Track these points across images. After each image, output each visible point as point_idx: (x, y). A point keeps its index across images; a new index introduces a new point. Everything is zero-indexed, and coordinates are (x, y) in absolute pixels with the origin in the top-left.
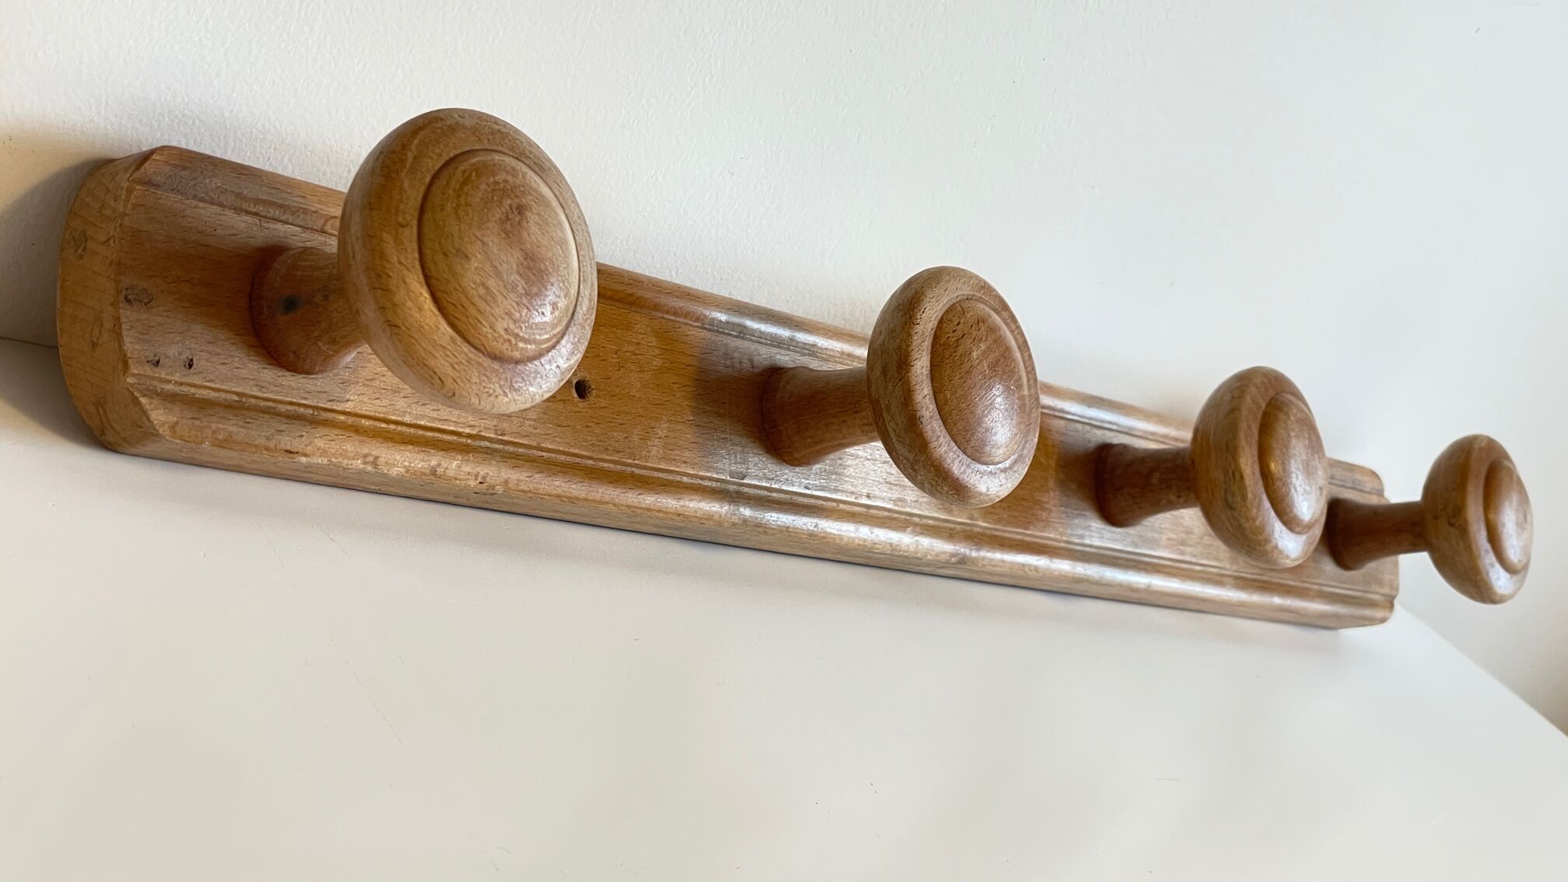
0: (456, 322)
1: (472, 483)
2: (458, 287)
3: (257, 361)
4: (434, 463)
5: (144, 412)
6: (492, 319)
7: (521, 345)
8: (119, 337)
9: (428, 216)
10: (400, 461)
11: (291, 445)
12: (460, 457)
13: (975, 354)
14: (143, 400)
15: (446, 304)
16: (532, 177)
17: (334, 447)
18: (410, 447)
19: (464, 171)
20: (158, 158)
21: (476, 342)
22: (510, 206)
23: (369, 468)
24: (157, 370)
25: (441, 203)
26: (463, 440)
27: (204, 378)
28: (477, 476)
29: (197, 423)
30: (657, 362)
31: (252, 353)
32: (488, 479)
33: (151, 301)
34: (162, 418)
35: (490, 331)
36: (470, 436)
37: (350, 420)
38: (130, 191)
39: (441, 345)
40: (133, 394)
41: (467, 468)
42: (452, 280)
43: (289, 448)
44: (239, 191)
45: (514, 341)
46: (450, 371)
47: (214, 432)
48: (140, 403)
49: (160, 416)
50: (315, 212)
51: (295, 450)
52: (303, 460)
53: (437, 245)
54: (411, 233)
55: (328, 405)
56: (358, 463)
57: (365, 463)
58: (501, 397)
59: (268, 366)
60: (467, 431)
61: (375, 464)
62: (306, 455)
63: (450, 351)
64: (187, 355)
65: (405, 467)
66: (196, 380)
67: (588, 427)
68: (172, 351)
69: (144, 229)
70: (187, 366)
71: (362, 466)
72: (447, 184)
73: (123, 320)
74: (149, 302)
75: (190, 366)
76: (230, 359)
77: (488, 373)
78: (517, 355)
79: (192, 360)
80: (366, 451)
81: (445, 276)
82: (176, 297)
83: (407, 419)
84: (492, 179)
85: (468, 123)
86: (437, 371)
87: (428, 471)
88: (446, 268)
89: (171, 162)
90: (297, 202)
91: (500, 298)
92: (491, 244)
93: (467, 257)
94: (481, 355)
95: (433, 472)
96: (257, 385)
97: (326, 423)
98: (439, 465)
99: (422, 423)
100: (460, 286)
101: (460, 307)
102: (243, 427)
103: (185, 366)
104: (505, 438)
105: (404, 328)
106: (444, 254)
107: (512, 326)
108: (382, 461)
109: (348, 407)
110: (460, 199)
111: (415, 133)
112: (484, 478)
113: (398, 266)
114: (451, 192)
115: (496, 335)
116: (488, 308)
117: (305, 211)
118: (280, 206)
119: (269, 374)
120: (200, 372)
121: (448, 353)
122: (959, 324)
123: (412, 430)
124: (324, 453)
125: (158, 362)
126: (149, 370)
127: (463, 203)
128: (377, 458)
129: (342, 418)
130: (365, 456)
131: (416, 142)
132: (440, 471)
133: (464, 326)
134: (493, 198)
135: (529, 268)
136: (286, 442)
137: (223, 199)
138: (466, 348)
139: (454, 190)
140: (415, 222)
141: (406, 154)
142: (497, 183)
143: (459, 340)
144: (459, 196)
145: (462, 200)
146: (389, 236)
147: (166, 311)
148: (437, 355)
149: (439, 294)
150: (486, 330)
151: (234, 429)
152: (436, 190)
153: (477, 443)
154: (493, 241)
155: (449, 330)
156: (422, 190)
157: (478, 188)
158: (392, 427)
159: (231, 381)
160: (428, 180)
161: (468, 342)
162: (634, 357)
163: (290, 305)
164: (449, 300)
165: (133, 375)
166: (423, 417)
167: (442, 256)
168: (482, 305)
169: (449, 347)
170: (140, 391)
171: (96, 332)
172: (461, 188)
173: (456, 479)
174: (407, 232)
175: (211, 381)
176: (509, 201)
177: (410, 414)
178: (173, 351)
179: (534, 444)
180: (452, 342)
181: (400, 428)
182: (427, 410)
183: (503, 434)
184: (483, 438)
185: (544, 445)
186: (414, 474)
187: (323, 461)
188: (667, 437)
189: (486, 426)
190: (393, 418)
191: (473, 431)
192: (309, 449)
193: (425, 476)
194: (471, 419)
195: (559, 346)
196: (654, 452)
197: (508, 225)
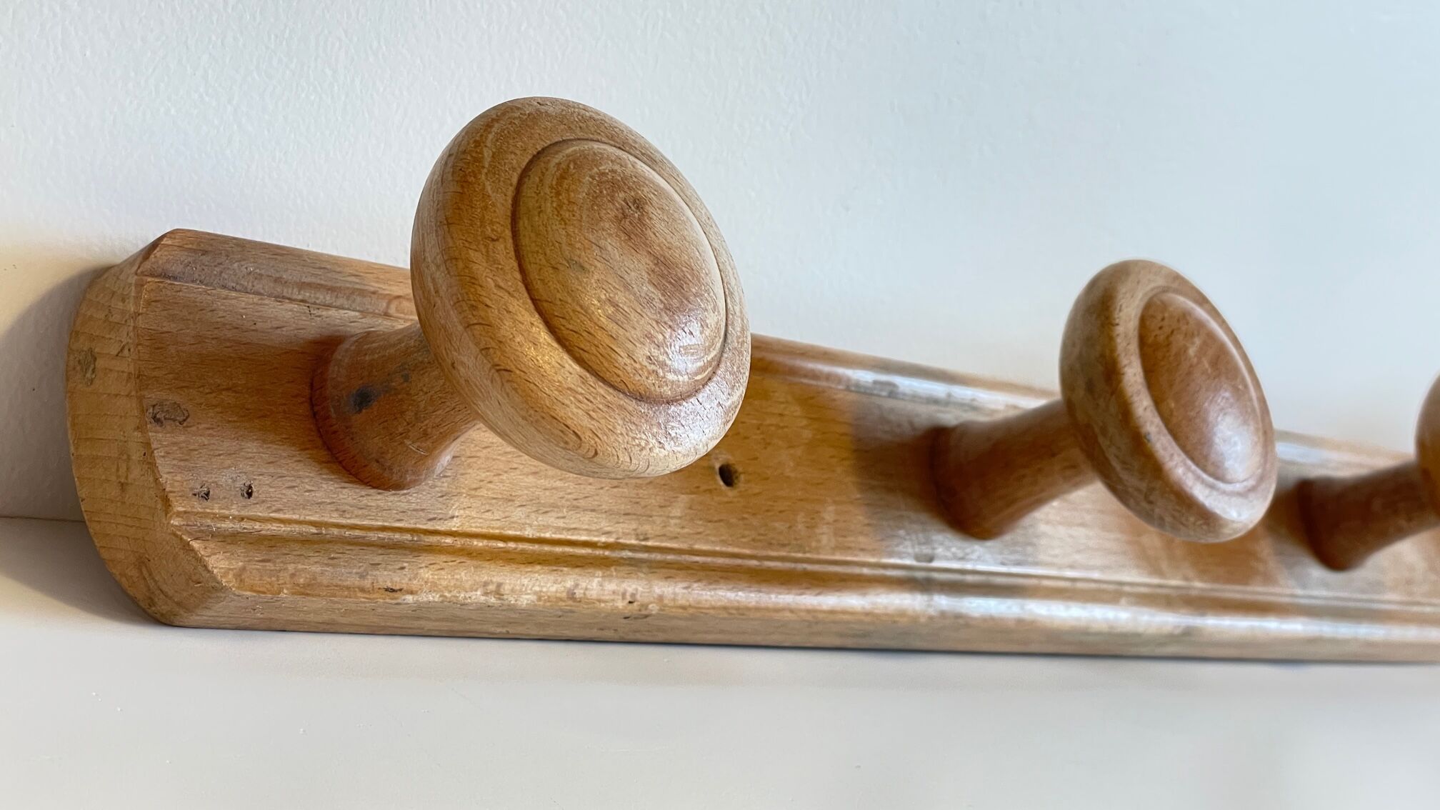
0: (585, 356)
1: (620, 604)
2: (579, 309)
3: (331, 480)
4: (569, 584)
5: (200, 560)
6: (630, 346)
7: (670, 377)
8: (152, 466)
9: (523, 223)
10: (529, 586)
11: (392, 582)
12: (599, 573)
13: (1192, 351)
14: (196, 545)
15: (565, 332)
16: (642, 167)
17: (445, 578)
18: (538, 567)
19: (559, 164)
20: (170, 242)
21: (614, 380)
22: (625, 200)
23: (493, 600)
24: (208, 503)
25: (538, 205)
26: (599, 552)
27: (269, 508)
28: (624, 595)
29: (269, 566)
30: (807, 434)
31: (325, 471)
32: (638, 597)
33: (187, 418)
34: (224, 564)
35: (628, 361)
36: (607, 546)
37: (459, 542)
38: (140, 285)
39: (569, 389)
40: (181, 539)
41: (611, 586)
42: (570, 300)
43: (389, 585)
44: (278, 275)
45: (661, 373)
46: (586, 422)
47: (293, 575)
48: (193, 550)
49: (220, 563)
50: (374, 293)
51: (398, 588)
52: (409, 598)
53: (541, 257)
54: (504, 250)
55: (429, 526)
56: (478, 596)
57: (486, 594)
58: (657, 450)
59: (347, 485)
60: (603, 539)
61: (498, 593)
62: (412, 593)
63: (581, 394)
64: (242, 481)
65: (535, 593)
66: (260, 512)
67: (744, 519)
68: (225, 478)
69: (165, 329)
70: (246, 495)
71: (483, 598)
72: (541, 181)
73: (154, 446)
74: (184, 420)
75: (250, 495)
76: (298, 481)
77: (634, 419)
78: (667, 391)
79: (250, 487)
80: (486, 578)
81: (559, 296)
82: (218, 409)
83: (529, 533)
85: (551, 110)
86: (569, 422)
87: (564, 595)
88: (558, 286)
89: (186, 246)
90: (351, 282)
91: (633, 316)
92: (609, 248)
93: (583, 268)
94: (621, 396)
95: (571, 596)
96: (337, 510)
97: (430, 549)
98: (577, 585)
99: (547, 535)
100: (581, 307)
101: (585, 334)
102: (327, 565)
103: (243, 495)
104: (650, 543)
105: (518, 372)
106: (554, 268)
107: (655, 352)
108: (506, 588)
109: (454, 525)
110: (561, 198)
111: (488, 126)
112: (633, 595)
113: (495, 291)
114: (547, 190)
115: (638, 366)
116: (621, 332)
117: (362, 293)
118: (331, 289)
119: (350, 495)
120: (263, 502)
121: (580, 397)
123: (536, 547)
124: (434, 587)
125: (207, 494)
126: (198, 506)
127: (566, 201)
128: (499, 585)
129: (449, 540)
130: (486, 584)
131: (490, 136)
132: (579, 593)
133: (593, 358)
134: (601, 192)
135: (663, 276)
136: (386, 577)
137: (258, 287)
138: (601, 389)
139: (551, 187)
140: (508, 233)
141: (482, 153)
142: (603, 174)
143: (591, 380)
144: (558, 194)
145: (563, 196)
146: (477, 254)
147: (208, 429)
148: (567, 402)
149: (556, 322)
150: (623, 360)
151: (317, 569)
152: (528, 191)
153: (618, 554)
154: (612, 245)
155: (577, 368)
156: (510, 192)
157: (580, 182)
158: (512, 545)
159: (304, 509)
160: (515, 180)
161: (604, 381)
162: (780, 431)
163: (363, 399)
164: (571, 327)
165: (179, 514)
166: (546, 527)
167: (551, 271)
168: (613, 328)
169: (580, 390)
170: (190, 534)
171: (123, 471)
172: (559, 183)
173: (600, 601)
174: (500, 246)
175: (278, 511)
176: (622, 195)
177: (531, 525)
178: (227, 478)
179: (684, 546)
180: (583, 383)
181: (521, 546)
182: (551, 519)
183: (646, 539)
184: (624, 547)
185: (697, 547)
186: (549, 599)
187: (434, 597)
188: (836, 521)
189: (624, 532)
190: (511, 533)
191: (611, 540)
192: (415, 584)
193: (561, 604)
194: (605, 525)
195: (716, 378)
196: (825, 541)
197: (627, 224)
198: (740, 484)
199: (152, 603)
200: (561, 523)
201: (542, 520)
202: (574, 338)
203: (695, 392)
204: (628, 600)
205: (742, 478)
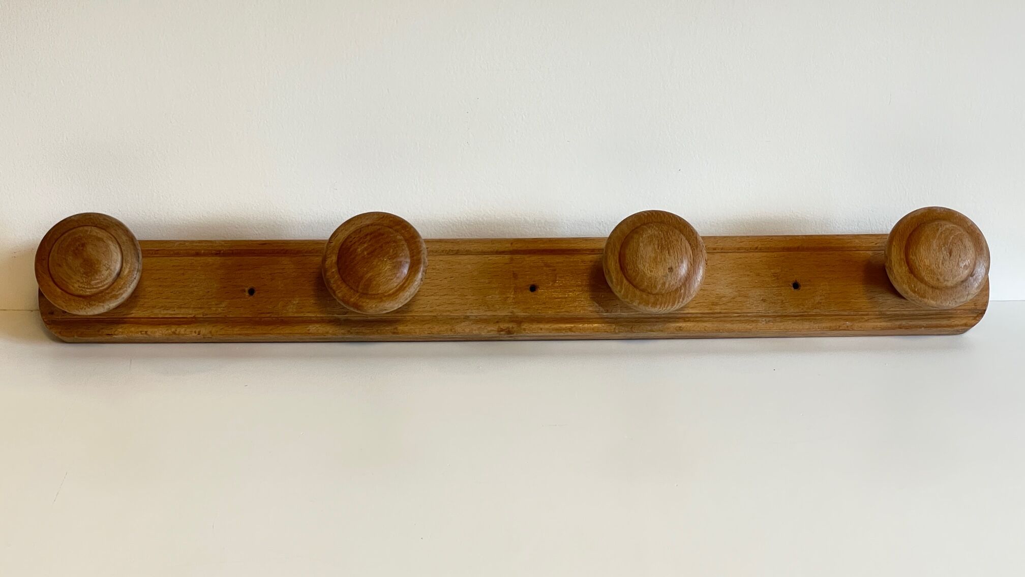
1: (194, 334)
2: (59, 276)
4: (173, 330)
6: (72, 284)
7: (88, 290)
10: (158, 332)
12: (186, 326)
13: (359, 250)
14: (48, 326)
16: (96, 232)
18: (161, 326)
23: (145, 336)
26: (188, 320)
28: (195, 332)
32: (201, 332)
35: (73, 288)
36: (191, 318)
41: (190, 330)
43: (108, 333)
45: (84, 290)
51: (110, 334)
52: (115, 336)
54: (46, 261)
55: (124, 316)
56: (139, 334)
57: (142, 334)
60: (189, 316)
61: (147, 334)
63: (61, 297)
65: (161, 333)
66: (67, 316)
67: (254, 306)
71: (141, 336)
77: (78, 302)
80: (141, 330)
83: (160, 316)
84: (74, 237)
87: (172, 332)
91: (73, 277)
95: (174, 333)
97: (125, 323)
98: (176, 330)
99: (167, 316)
101: (60, 281)
102: (86, 329)
107: (80, 285)
108: (149, 333)
109: (133, 316)
113: (41, 273)
116: (68, 278)
123: (163, 319)
124: (123, 333)
127: (60, 248)
128: (146, 332)
130: (141, 332)
132: (177, 332)
133: (63, 287)
134: (72, 243)
135: (85, 264)
136: (106, 331)
138: (67, 295)
139: (59, 244)
140: (47, 258)
148: (57, 299)
149: (55, 280)
150: (71, 288)
151: (83, 330)
153: (197, 320)
154: (70, 259)
158: (155, 319)
165: (45, 318)
166: (166, 314)
176: (79, 243)
177: (161, 314)
179: (224, 316)
180: (60, 293)
182: (169, 312)
183: (207, 315)
184: (198, 318)
185: (228, 316)
188: (298, 303)
189: (199, 313)
190: (153, 316)
191: (192, 316)
192: (117, 333)
193: (172, 336)
194: (190, 311)
195: (112, 287)
196: (290, 310)
197: (77, 251)
198: (255, 294)
200: (173, 312)
201: (165, 312)
203: (102, 292)
204: (197, 333)
205: (257, 292)
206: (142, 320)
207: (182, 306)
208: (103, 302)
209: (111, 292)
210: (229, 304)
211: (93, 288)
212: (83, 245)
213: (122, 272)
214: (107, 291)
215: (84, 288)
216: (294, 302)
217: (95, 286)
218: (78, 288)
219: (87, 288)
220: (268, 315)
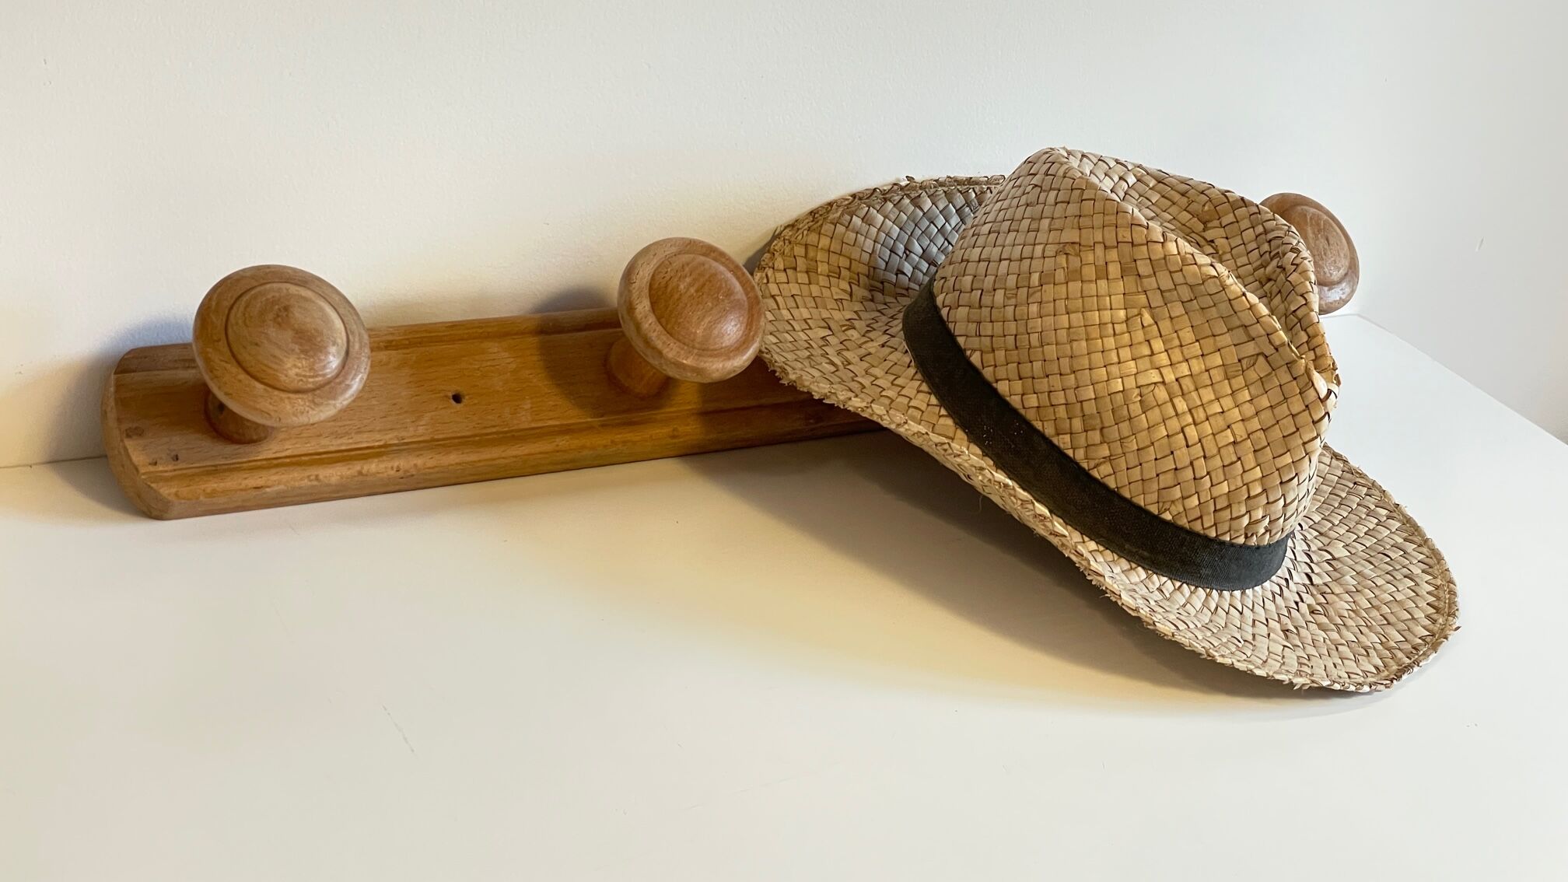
0: (265, 381)
1: (392, 473)
2: (257, 362)
3: (219, 445)
4: (358, 468)
5: (155, 491)
6: (285, 372)
7: (311, 380)
8: (129, 456)
9: (230, 331)
10: (333, 474)
12: (376, 460)
14: (153, 485)
15: (254, 373)
16: (294, 289)
17: (285, 477)
18: (339, 464)
19: (247, 300)
20: (127, 356)
21: (282, 388)
22: (279, 310)
23: (315, 483)
24: (157, 466)
25: (236, 321)
26: (378, 450)
27: (187, 463)
28: (392, 468)
29: (191, 487)
30: (512, 366)
31: (215, 441)
32: (402, 467)
33: (143, 432)
34: (167, 492)
35: (285, 378)
36: (380, 447)
38: (115, 379)
40: (146, 484)
41: (382, 466)
42: (253, 360)
43: (255, 486)
45: (304, 379)
46: (271, 407)
47: (204, 489)
48: (152, 488)
49: (166, 491)
51: (261, 486)
52: (268, 490)
53: (239, 343)
54: (224, 347)
55: (276, 456)
56: (306, 483)
57: (311, 481)
59: (227, 445)
60: (377, 444)
61: (317, 478)
62: (268, 487)
64: (173, 454)
65: (339, 476)
66: (183, 465)
67: (467, 418)
68: (163, 454)
69: (128, 396)
71: (309, 483)
72: (238, 310)
73: (128, 447)
74: (141, 434)
75: (177, 459)
76: (201, 448)
77: (295, 402)
78: (310, 386)
79: (177, 456)
80: (309, 474)
81: (248, 359)
82: (159, 425)
83: (332, 449)
84: (264, 299)
85: (248, 274)
86: (263, 410)
87: (356, 474)
88: (247, 354)
89: (139, 355)
91: (285, 359)
92: (270, 333)
93: (257, 344)
94: (287, 393)
95: (360, 473)
96: (223, 457)
97: (276, 466)
98: (362, 468)
99: (343, 448)
100: (259, 361)
101: (262, 372)
103: (174, 460)
104: (405, 441)
105: (235, 394)
106: (246, 348)
107: (299, 372)
108: (321, 477)
109: (289, 453)
110: (246, 316)
112: (398, 467)
113: (221, 364)
114: (240, 314)
115: (291, 379)
116: (280, 367)
119: (229, 450)
120: (184, 461)
121: (266, 398)
122: (666, 273)
123: (337, 455)
124: (280, 483)
125: (156, 463)
126: (152, 469)
127: (249, 317)
128: (317, 476)
129: (286, 460)
130: (309, 477)
132: (364, 471)
133: (269, 381)
134: (265, 310)
135: (300, 338)
136: (253, 483)
138: (276, 392)
139: (243, 311)
140: (224, 337)
142: (267, 301)
143: (270, 389)
144: (245, 314)
145: (248, 315)
146: (210, 349)
147: (155, 434)
148: (260, 402)
149: (249, 369)
150: (283, 378)
151: (215, 485)
152: (232, 316)
153: (389, 449)
154: (272, 332)
155: (262, 386)
156: (224, 321)
157: (255, 308)
158: (323, 456)
159: (205, 460)
160: (226, 312)
161: (277, 389)
162: (493, 368)
163: (221, 409)
164: (256, 370)
165: (144, 474)
166: (342, 444)
167: (245, 351)
168: (275, 366)
169: (265, 395)
170: (149, 481)
173: (378, 473)
174: (222, 345)
175: (192, 463)
176: (277, 307)
179: (429, 438)
180: (267, 392)
181: (330, 455)
182: (344, 440)
183: (403, 439)
184: (391, 445)
185: (436, 437)
186: (347, 478)
187: (282, 487)
188: (532, 408)
189: (390, 438)
190: (321, 450)
191: (381, 443)
192: (270, 483)
193: (356, 479)
194: (378, 436)
195: (343, 373)
196: (523, 419)
197: (280, 319)
198: (465, 401)
199: (151, 513)
200: (351, 441)
201: (339, 441)
202: (258, 375)
203: (329, 382)
204: (395, 470)
205: (467, 397)
206: (303, 458)
207: (363, 429)
208: (334, 398)
209: (343, 381)
210: (432, 419)
211: (320, 375)
212: (286, 309)
213: (351, 349)
214: (337, 380)
215: (305, 376)
216: (526, 407)
217: (321, 373)
218: (295, 377)
219: (310, 377)
220: (494, 430)
